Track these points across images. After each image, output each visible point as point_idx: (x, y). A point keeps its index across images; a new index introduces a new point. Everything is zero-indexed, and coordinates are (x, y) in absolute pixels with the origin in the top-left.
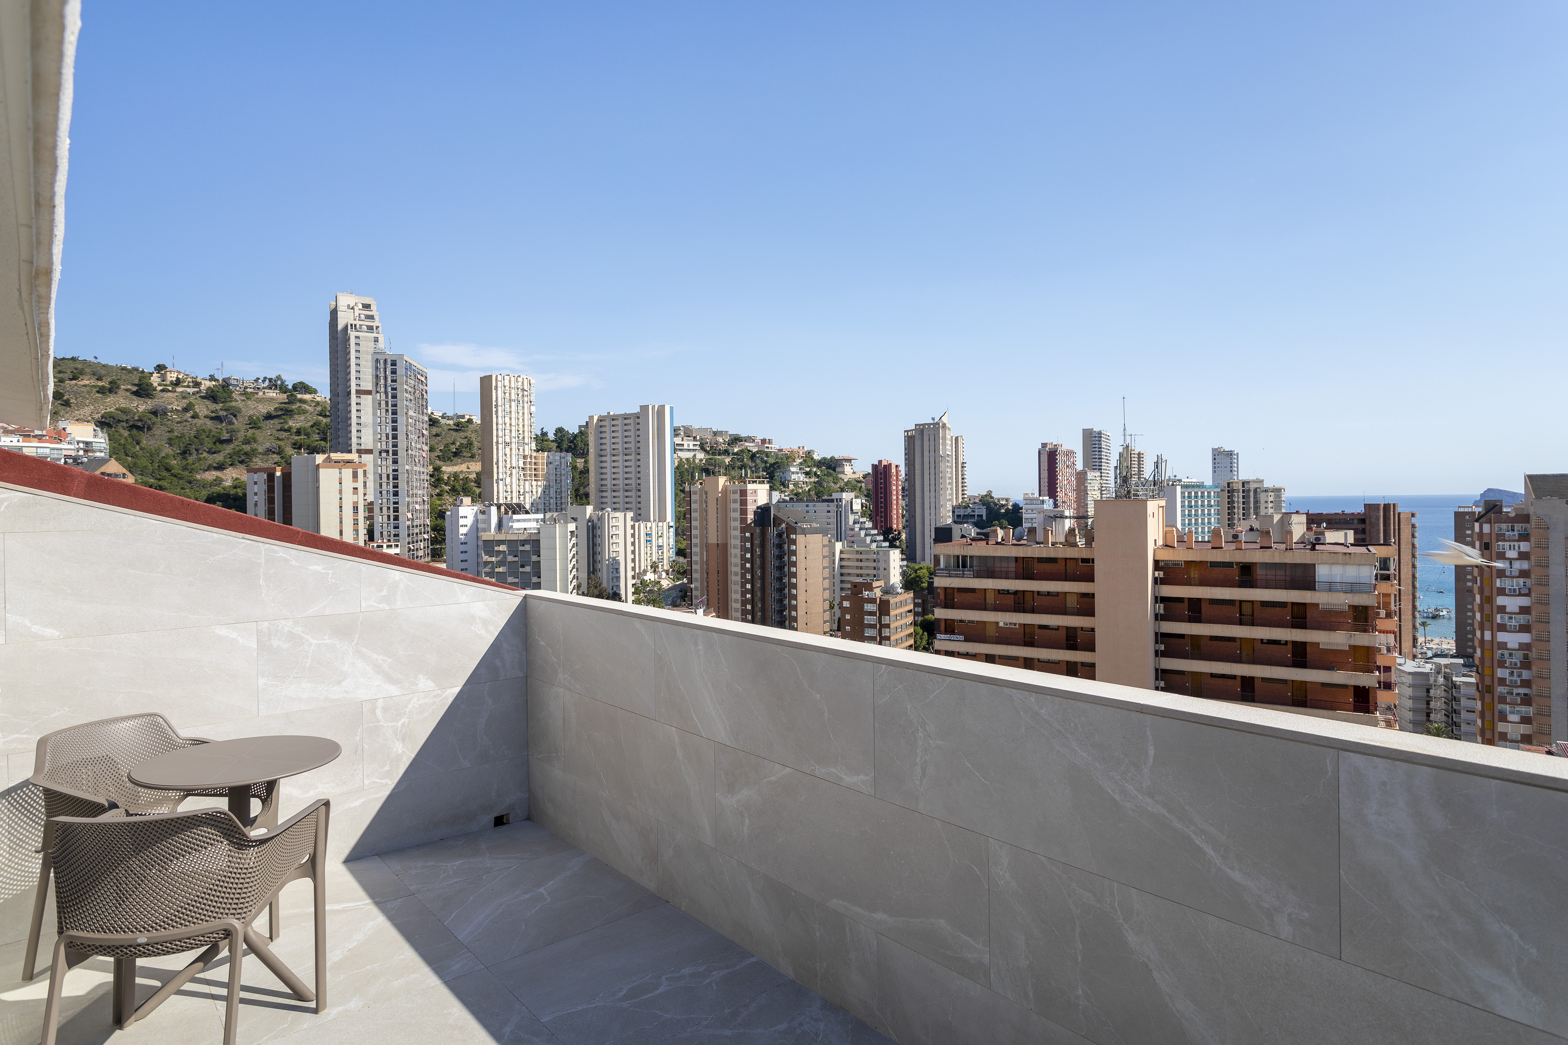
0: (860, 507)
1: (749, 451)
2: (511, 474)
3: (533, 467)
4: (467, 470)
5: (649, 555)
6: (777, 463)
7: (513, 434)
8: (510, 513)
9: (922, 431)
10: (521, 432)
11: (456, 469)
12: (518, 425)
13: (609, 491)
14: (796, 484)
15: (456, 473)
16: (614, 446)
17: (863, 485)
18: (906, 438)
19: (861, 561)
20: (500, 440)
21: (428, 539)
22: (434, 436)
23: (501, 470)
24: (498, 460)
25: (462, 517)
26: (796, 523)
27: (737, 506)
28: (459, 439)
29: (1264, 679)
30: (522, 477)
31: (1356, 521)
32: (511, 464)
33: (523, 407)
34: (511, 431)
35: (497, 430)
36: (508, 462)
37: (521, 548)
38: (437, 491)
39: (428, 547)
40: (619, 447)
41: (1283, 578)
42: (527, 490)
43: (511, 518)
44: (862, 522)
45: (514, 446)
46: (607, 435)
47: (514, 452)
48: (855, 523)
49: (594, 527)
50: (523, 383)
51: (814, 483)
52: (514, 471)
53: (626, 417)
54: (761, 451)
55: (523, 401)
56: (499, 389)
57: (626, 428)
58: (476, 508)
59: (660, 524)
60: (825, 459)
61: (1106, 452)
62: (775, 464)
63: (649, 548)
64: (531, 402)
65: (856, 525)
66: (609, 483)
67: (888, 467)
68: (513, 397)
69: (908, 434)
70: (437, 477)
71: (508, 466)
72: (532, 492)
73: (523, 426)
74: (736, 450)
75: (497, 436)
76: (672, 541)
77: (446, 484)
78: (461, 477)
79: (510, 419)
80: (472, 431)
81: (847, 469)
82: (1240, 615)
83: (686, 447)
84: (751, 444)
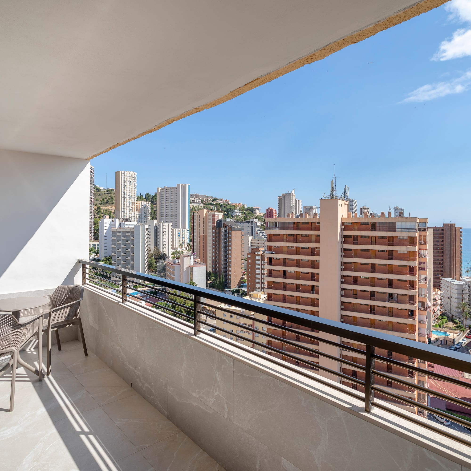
0: (260, 225)
1: (220, 204)
2: (127, 209)
3: (136, 207)
4: (111, 208)
5: (179, 241)
6: (230, 208)
7: (128, 194)
8: (124, 221)
9: (284, 196)
10: (131, 193)
11: (106, 208)
12: (130, 191)
13: (165, 217)
14: (237, 217)
15: (106, 209)
16: (167, 200)
17: (263, 218)
18: (279, 199)
19: (259, 243)
20: (123, 196)
21: (93, 233)
22: (98, 195)
23: (123, 208)
24: (122, 204)
25: (105, 223)
26: (232, 226)
27: (211, 221)
28: (108, 197)
29: (379, 264)
30: (131, 210)
31: (440, 230)
32: (127, 205)
33: (132, 184)
34: (127, 193)
35: (122, 192)
36: (126, 205)
37: (127, 234)
38: (99, 216)
39: (93, 236)
40: (169, 200)
41: (385, 227)
42: (133, 215)
43: (124, 223)
44: (261, 230)
45: (128, 198)
46: (164, 195)
47: (128, 201)
48: (258, 230)
49: (157, 229)
50: (132, 174)
51: (244, 216)
52: (128, 208)
53: (171, 188)
54: (224, 204)
55: (132, 181)
56: (123, 177)
57: (171, 192)
58: (111, 220)
59: (184, 229)
60: (249, 208)
61: (355, 208)
62: (229, 208)
63: (179, 238)
64: (135, 182)
65: (258, 232)
66: (165, 214)
67: (272, 210)
68: (128, 180)
69: (279, 198)
70: (99, 211)
71: (126, 206)
72: (135, 216)
73: (132, 191)
74: (215, 203)
75: (122, 194)
76: (188, 236)
77: (102, 213)
78: (108, 211)
79: (127, 188)
80: (113, 194)
81: (257, 212)
82: (371, 241)
83: (196, 202)
84: (221, 201)
